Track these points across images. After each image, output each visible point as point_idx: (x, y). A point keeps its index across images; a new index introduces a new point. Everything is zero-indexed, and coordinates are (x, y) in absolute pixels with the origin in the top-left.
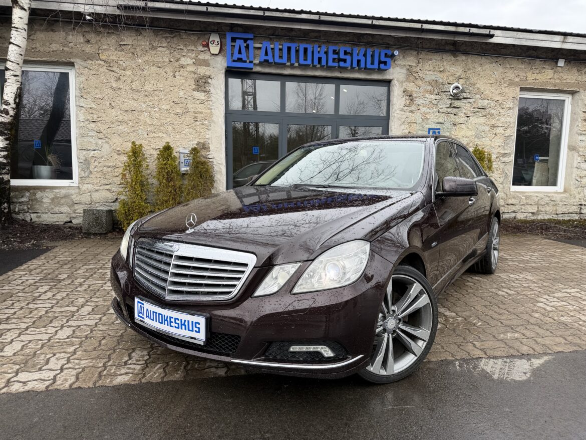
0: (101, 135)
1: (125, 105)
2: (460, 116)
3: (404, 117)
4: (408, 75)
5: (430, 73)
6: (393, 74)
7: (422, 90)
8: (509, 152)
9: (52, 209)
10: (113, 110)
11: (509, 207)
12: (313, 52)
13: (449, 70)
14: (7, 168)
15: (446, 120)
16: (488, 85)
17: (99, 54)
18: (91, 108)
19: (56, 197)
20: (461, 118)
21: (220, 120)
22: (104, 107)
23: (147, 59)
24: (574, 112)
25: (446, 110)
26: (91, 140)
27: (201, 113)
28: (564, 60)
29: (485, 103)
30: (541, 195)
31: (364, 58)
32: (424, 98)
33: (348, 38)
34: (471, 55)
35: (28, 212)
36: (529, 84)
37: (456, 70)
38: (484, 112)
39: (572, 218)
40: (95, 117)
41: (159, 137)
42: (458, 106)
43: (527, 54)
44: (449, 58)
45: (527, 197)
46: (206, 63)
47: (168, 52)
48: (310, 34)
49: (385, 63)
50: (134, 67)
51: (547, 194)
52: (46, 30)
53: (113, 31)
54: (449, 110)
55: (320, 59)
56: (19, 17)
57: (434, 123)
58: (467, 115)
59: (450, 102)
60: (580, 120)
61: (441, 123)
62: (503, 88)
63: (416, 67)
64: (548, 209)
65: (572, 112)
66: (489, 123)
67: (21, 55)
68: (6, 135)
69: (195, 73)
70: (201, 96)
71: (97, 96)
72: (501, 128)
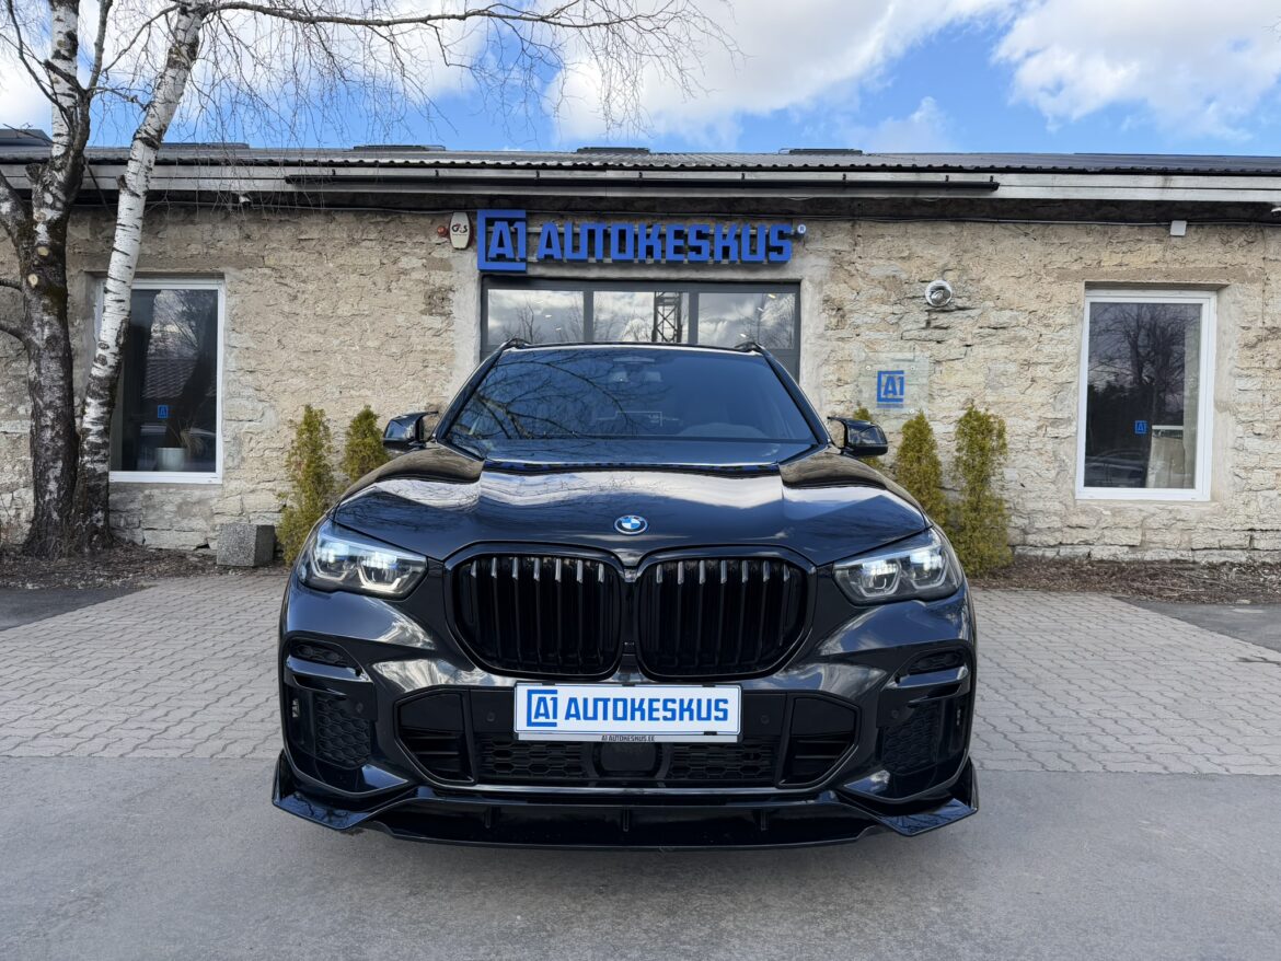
0: (262, 395)
1: (304, 342)
2: (950, 345)
3: (828, 349)
4: (834, 269)
5: (881, 262)
6: (801, 268)
7: (863, 297)
8: (1066, 416)
9: (178, 522)
10: (283, 352)
11: (1074, 531)
12: (636, 237)
13: (920, 254)
14: (103, 452)
15: (918, 353)
16: (1013, 279)
17: (263, 257)
18: (247, 349)
19: (185, 503)
20: (952, 347)
21: (467, 364)
22: (269, 348)
23: (342, 262)
24: (1223, 328)
25: (916, 333)
26: (246, 403)
27: (435, 352)
28: (1184, 223)
29: (1005, 317)
30: (1152, 509)
31: (736, 242)
32: (869, 313)
33: (709, 207)
34: (968, 224)
35: (139, 527)
36: (1107, 274)
37: (937, 253)
38: (1005, 335)
39: (1230, 560)
40: (253, 363)
41: (359, 396)
42: (945, 326)
43: (1097, 214)
44: (922, 230)
45: (1116, 512)
46: (445, 265)
47: (378, 248)
48: (636, 204)
49: (779, 250)
50: (321, 275)
51: (1165, 506)
52: (184, 222)
53: (287, 218)
54: (924, 333)
55: (650, 250)
56: (128, 208)
57: (894, 360)
58: (965, 343)
59: (926, 318)
60: (1234, 345)
61: (910, 361)
62: (1045, 286)
63: (850, 252)
64: (1168, 537)
65: (1218, 328)
66: (1015, 357)
67: (130, 267)
68: (102, 398)
69: (426, 283)
70: (436, 322)
71: (259, 328)
72: (1047, 367)
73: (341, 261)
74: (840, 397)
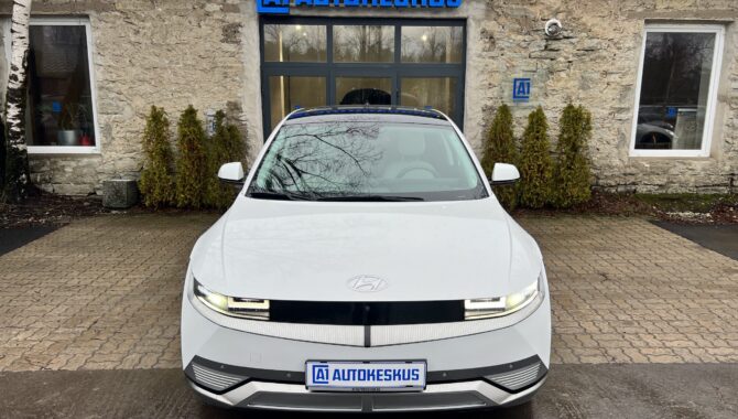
0: (122, 97)
1: (146, 61)
2: (559, 61)
3: (484, 64)
4: (488, 10)
5: (517, 6)
6: (467, 10)
7: (506, 30)
9: (75, 178)
10: (133, 69)
11: (627, 177)
13: (543, 1)
14: (22, 137)
15: (539, 66)
16: (600, 18)
17: (114, 4)
18: (109, 66)
20: (560, 63)
21: (253, 75)
22: (123, 65)
24: (727, 49)
25: (539, 54)
26: (112, 102)
27: (231, 67)
29: (593, 43)
30: (674, 163)
32: (509, 38)
35: (50, 182)
36: (659, 14)
37: (553, 1)
38: (593, 55)
39: (718, 193)
40: (114, 76)
41: (184, 98)
42: (556, 49)
45: (652, 165)
46: (235, 9)
50: (154, 17)
54: (544, 54)
57: (523, 71)
58: (568, 60)
59: (545, 44)
61: (532, 72)
62: (620, 22)
64: (683, 180)
65: (724, 50)
66: (598, 69)
67: (26, 14)
68: (16, 102)
69: (223, 21)
70: (231, 47)
71: (115, 53)
72: (617, 76)
73: (167, 6)
74: (490, 95)
